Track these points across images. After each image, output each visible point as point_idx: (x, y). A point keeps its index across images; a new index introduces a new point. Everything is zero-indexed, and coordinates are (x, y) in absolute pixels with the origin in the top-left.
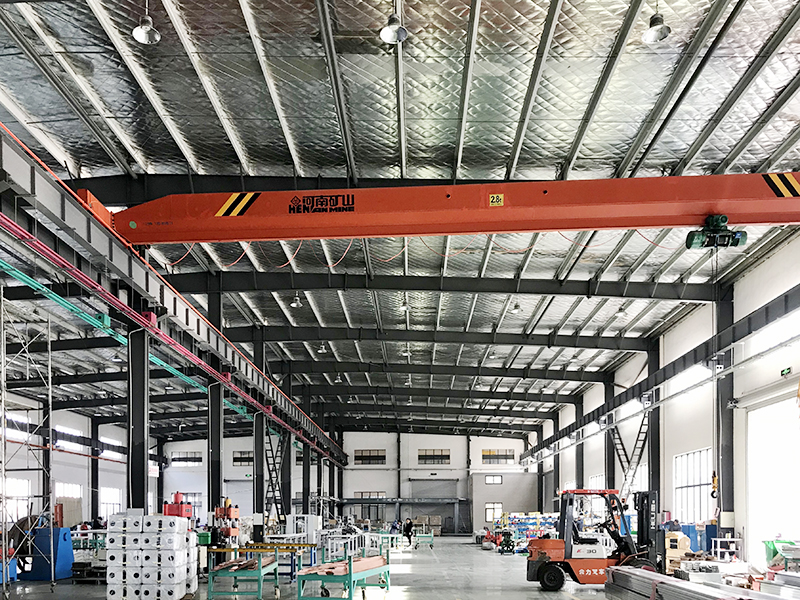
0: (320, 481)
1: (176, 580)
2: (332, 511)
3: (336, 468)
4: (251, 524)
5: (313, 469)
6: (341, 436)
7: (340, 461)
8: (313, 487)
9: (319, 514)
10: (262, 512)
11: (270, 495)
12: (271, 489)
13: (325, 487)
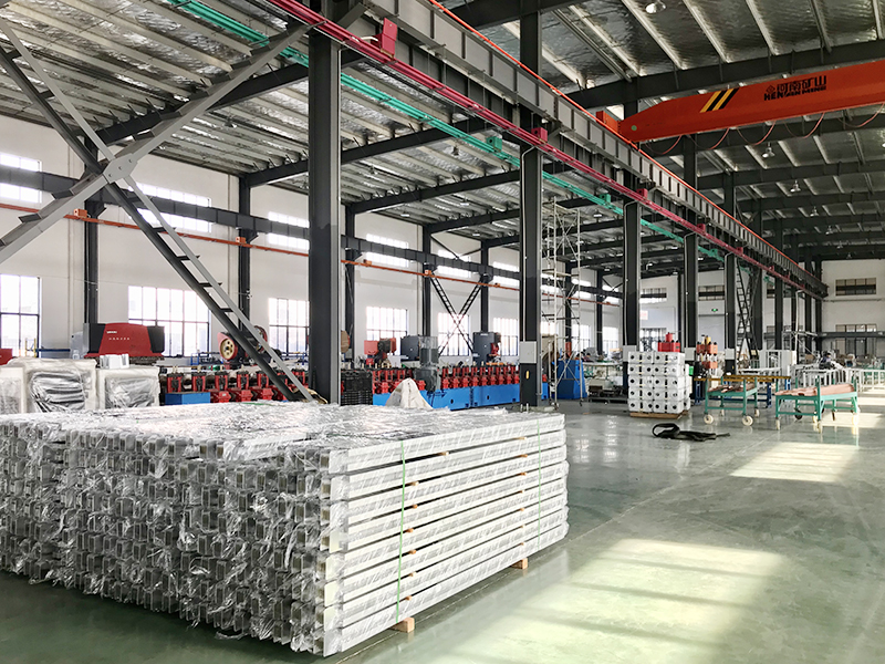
0: (795, 314)
1: (679, 398)
2: (808, 345)
3: (813, 300)
4: (722, 358)
5: (787, 302)
6: (819, 266)
7: (818, 293)
8: (787, 321)
9: (793, 349)
10: (734, 347)
11: (742, 331)
12: (742, 325)
13: (801, 320)
